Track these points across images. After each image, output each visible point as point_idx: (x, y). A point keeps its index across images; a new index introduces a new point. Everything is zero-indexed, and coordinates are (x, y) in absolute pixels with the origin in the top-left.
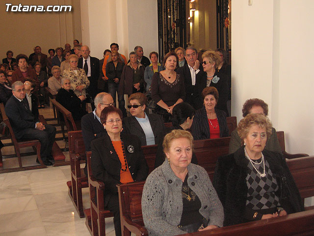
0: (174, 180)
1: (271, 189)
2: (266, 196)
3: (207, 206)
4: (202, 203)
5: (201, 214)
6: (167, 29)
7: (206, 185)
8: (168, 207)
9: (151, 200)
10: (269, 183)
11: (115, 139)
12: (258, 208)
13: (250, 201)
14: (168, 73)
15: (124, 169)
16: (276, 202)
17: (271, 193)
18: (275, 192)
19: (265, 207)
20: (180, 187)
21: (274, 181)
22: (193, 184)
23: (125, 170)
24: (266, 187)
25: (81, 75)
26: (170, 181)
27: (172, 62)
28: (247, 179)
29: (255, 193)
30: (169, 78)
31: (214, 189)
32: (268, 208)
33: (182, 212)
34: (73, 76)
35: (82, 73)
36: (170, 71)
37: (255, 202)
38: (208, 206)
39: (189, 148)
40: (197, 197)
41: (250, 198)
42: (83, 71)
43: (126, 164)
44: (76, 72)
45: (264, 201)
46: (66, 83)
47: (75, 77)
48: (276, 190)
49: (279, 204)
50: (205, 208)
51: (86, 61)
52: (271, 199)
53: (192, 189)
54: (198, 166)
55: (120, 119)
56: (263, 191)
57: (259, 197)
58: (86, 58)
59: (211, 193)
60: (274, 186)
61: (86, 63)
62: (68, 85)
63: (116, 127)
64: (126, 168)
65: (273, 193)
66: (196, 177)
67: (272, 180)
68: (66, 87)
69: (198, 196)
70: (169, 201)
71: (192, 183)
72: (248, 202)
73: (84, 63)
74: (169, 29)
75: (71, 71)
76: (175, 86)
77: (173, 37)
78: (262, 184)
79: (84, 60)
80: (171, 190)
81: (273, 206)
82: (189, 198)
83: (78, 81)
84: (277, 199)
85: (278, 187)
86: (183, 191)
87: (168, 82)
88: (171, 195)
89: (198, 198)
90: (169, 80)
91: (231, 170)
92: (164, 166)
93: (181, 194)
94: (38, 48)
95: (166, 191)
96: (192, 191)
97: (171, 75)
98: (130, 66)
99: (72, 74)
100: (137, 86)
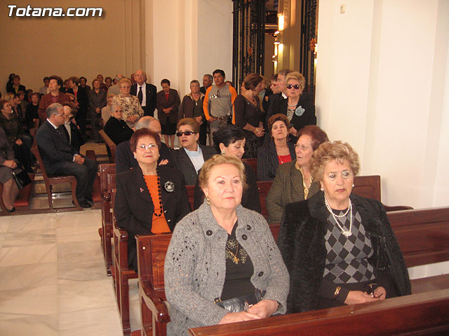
0: (215, 230)
1: (362, 254)
2: (354, 263)
3: (262, 273)
4: (255, 268)
5: (254, 284)
6: (243, 55)
7: (264, 240)
8: (202, 272)
9: (178, 259)
10: (359, 244)
11: (149, 173)
12: (341, 282)
13: (330, 270)
15: (158, 213)
16: (368, 274)
17: (362, 259)
18: (368, 259)
19: (352, 281)
20: (223, 243)
21: (368, 242)
22: (244, 237)
23: (160, 215)
24: (355, 251)
25: (134, 104)
26: (209, 233)
28: (327, 237)
29: (338, 259)
31: (276, 247)
32: (356, 281)
33: (224, 280)
35: (135, 101)
37: (337, 271)
38: (265, 273)
39: (238, 178)
40: (248, 258)
41: (331, 267)
42: (136, 98)
43: (161, 207)
44: (128, 99)
45: (350, 271)
46: (117, 111)
48: (369, 256)
49: (373, 277)
50: (259, 275)
51: (141, 88)
52: (362, 269)
53: (242, 245)
54: (252, 212)
55: (155, 144)
56: (350, 257)
57: (343, 265)
58: (141, 84)
59: (272, 253)
60: (366, 249)
61: (141, 91)
62: (119, 113)
63: (149, 155)
64: (161, 212)
65: (366, 260)
66: (249, 228)
67: (364, 241)
68: (117, 116)
69: (251, 256)
70: (204, 263)
71: (244, 235)
72: (326, 272)
73: (138, 90)
74: (245, 55)
75: (122, 98)
77: (249, 64)
78: (349, 246)
79: (139, 86)
80: (208, 245)
81: (364, 279)
82: (236, 260)
84: (370, 268)
85: (372, 251)
86: (228, 248)
88: (209, 254)
89: (250, 259)
91: (303, 223)
92: (201, 210)
93: (224, 252)
95: (201, 246)
96: (242, 248)
98: (189, 97)
99: (123, 101)
100: (198, 120)
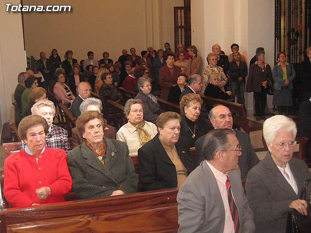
35: (221, 71)
42: (221, 68)
68: (215, 83)
75: (212, 69)
94: (133, 50)
98: (257, 65)
99: (213, 71)
100: (264, 84)
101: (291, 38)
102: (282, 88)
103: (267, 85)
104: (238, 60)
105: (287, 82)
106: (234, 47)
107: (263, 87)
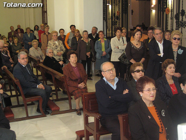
14: (136, 42)
27: (139, 35)
30: (137, 45)
34: (55, 45)
35: (61, 43)
36: (137, 41)
43: (162, 127)
47: (56, 46)
75: (54, 42)
76: (140, 50)
83: (59, 49)
87: (136, 48)
90: (137, 46)
94: (12, 27)
97: (138, 43)
98: (83, 40)
99: (54, 44)
100: (88, 54)
101: (113, 20)
102: (102, 57)
103: (91, 55)
104: (77, 37)
105: (104, 53)
106: (72, 27)
107: (87, 56)
